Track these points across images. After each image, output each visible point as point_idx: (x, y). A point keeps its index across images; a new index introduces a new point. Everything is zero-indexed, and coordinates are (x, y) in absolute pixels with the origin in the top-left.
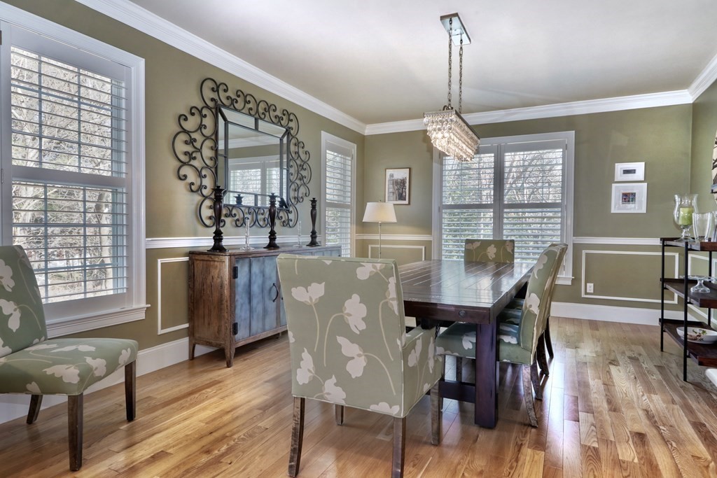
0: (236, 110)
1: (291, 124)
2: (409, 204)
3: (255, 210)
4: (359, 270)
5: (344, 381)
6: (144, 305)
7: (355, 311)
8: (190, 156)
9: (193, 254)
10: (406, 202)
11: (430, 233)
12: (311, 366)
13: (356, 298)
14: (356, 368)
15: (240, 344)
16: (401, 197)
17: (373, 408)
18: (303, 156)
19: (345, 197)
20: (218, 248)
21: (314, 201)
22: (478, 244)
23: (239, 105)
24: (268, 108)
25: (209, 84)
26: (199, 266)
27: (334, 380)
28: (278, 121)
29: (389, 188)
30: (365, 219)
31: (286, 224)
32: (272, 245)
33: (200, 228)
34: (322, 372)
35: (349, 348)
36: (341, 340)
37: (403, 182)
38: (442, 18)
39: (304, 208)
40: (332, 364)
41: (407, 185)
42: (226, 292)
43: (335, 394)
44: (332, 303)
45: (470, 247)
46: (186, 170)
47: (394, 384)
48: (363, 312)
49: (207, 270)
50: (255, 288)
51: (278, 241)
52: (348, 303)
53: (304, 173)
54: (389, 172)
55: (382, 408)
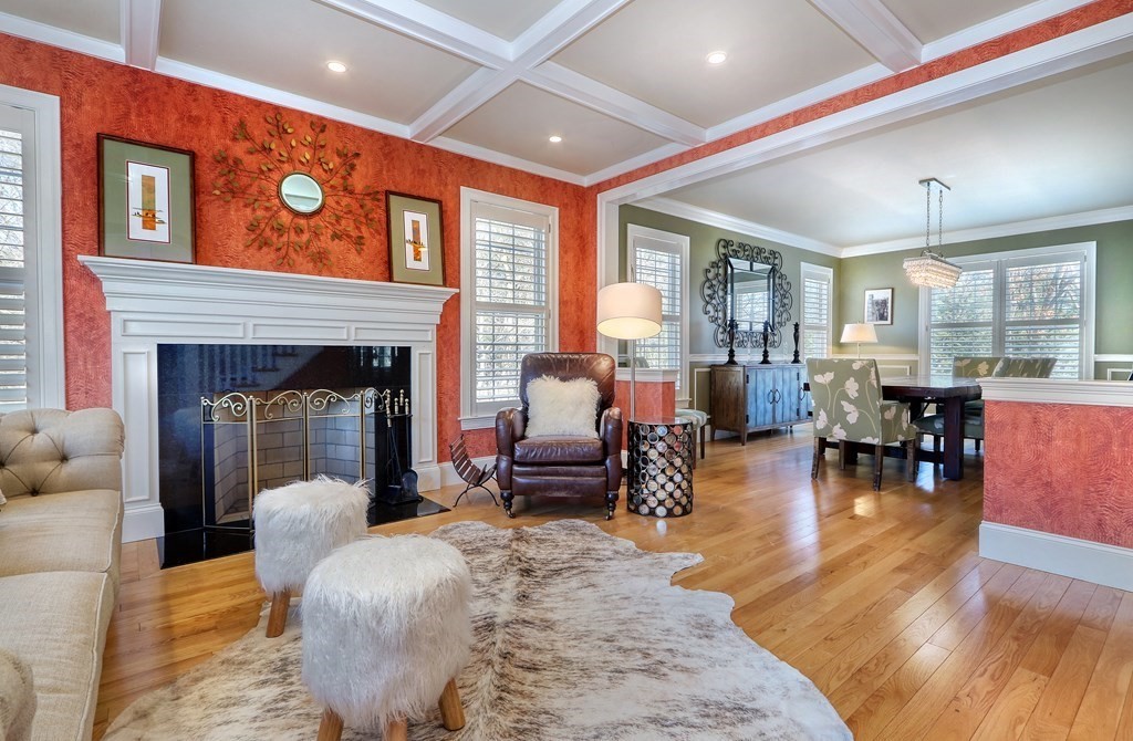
0: (738, 258)
1: (776, 261)
2: (892, 323)
3: (750, 333)
4: (854, 365)
5: (846, 425)
6: (688, 398)
7: (852, 387)
8: (711, 297)
9: (713, 367)
10: (889, 322)
11: (917, 353)
12: (825, 419)
13: (852, 379)
14: (852, 418)
15: (750, 431)
16: (882, 317)
17: (863, 441)
18: (785, 287)
19: (821, 320)
20: (731, 362)
21: (797, 326)
22: (968, 361)
23: (740, 255)
24: (761, 251)
25: (722, 243)
26: (718, 376)
27: (839, 425)
28: (766, 261)
29: (868, 308)
30: (842, 341)
31: (773, 345)
32: (765, 361)
33: (717, 349)
34: (832, 422)
35: (847, 407)
36: (843, 403)
37: (884, 302)
38: (921, 182)
39: (788, 331)
40: (838, 417)
41: (889, 305)
42: (741, 392)
43: (839, 434)
44: (838, 383)
45: (959, 364)
46: (709, 308)
47: (876, 427)
48: (856, 386)
49: (726, 378)
50: (760, 393)
51: (769, 359)
52: (847, 382)
53: (786, 301)
54: (868, 293)
55: (868, 440)
